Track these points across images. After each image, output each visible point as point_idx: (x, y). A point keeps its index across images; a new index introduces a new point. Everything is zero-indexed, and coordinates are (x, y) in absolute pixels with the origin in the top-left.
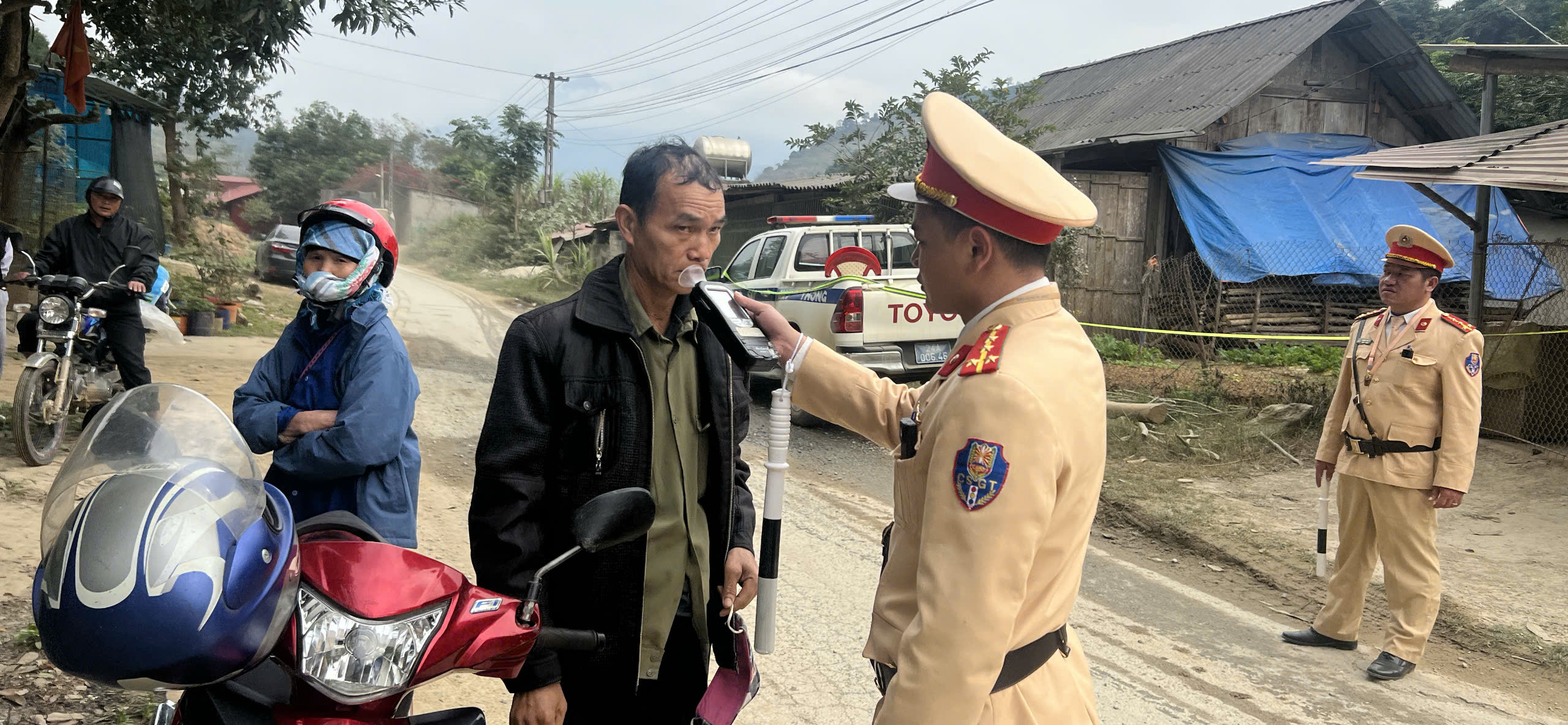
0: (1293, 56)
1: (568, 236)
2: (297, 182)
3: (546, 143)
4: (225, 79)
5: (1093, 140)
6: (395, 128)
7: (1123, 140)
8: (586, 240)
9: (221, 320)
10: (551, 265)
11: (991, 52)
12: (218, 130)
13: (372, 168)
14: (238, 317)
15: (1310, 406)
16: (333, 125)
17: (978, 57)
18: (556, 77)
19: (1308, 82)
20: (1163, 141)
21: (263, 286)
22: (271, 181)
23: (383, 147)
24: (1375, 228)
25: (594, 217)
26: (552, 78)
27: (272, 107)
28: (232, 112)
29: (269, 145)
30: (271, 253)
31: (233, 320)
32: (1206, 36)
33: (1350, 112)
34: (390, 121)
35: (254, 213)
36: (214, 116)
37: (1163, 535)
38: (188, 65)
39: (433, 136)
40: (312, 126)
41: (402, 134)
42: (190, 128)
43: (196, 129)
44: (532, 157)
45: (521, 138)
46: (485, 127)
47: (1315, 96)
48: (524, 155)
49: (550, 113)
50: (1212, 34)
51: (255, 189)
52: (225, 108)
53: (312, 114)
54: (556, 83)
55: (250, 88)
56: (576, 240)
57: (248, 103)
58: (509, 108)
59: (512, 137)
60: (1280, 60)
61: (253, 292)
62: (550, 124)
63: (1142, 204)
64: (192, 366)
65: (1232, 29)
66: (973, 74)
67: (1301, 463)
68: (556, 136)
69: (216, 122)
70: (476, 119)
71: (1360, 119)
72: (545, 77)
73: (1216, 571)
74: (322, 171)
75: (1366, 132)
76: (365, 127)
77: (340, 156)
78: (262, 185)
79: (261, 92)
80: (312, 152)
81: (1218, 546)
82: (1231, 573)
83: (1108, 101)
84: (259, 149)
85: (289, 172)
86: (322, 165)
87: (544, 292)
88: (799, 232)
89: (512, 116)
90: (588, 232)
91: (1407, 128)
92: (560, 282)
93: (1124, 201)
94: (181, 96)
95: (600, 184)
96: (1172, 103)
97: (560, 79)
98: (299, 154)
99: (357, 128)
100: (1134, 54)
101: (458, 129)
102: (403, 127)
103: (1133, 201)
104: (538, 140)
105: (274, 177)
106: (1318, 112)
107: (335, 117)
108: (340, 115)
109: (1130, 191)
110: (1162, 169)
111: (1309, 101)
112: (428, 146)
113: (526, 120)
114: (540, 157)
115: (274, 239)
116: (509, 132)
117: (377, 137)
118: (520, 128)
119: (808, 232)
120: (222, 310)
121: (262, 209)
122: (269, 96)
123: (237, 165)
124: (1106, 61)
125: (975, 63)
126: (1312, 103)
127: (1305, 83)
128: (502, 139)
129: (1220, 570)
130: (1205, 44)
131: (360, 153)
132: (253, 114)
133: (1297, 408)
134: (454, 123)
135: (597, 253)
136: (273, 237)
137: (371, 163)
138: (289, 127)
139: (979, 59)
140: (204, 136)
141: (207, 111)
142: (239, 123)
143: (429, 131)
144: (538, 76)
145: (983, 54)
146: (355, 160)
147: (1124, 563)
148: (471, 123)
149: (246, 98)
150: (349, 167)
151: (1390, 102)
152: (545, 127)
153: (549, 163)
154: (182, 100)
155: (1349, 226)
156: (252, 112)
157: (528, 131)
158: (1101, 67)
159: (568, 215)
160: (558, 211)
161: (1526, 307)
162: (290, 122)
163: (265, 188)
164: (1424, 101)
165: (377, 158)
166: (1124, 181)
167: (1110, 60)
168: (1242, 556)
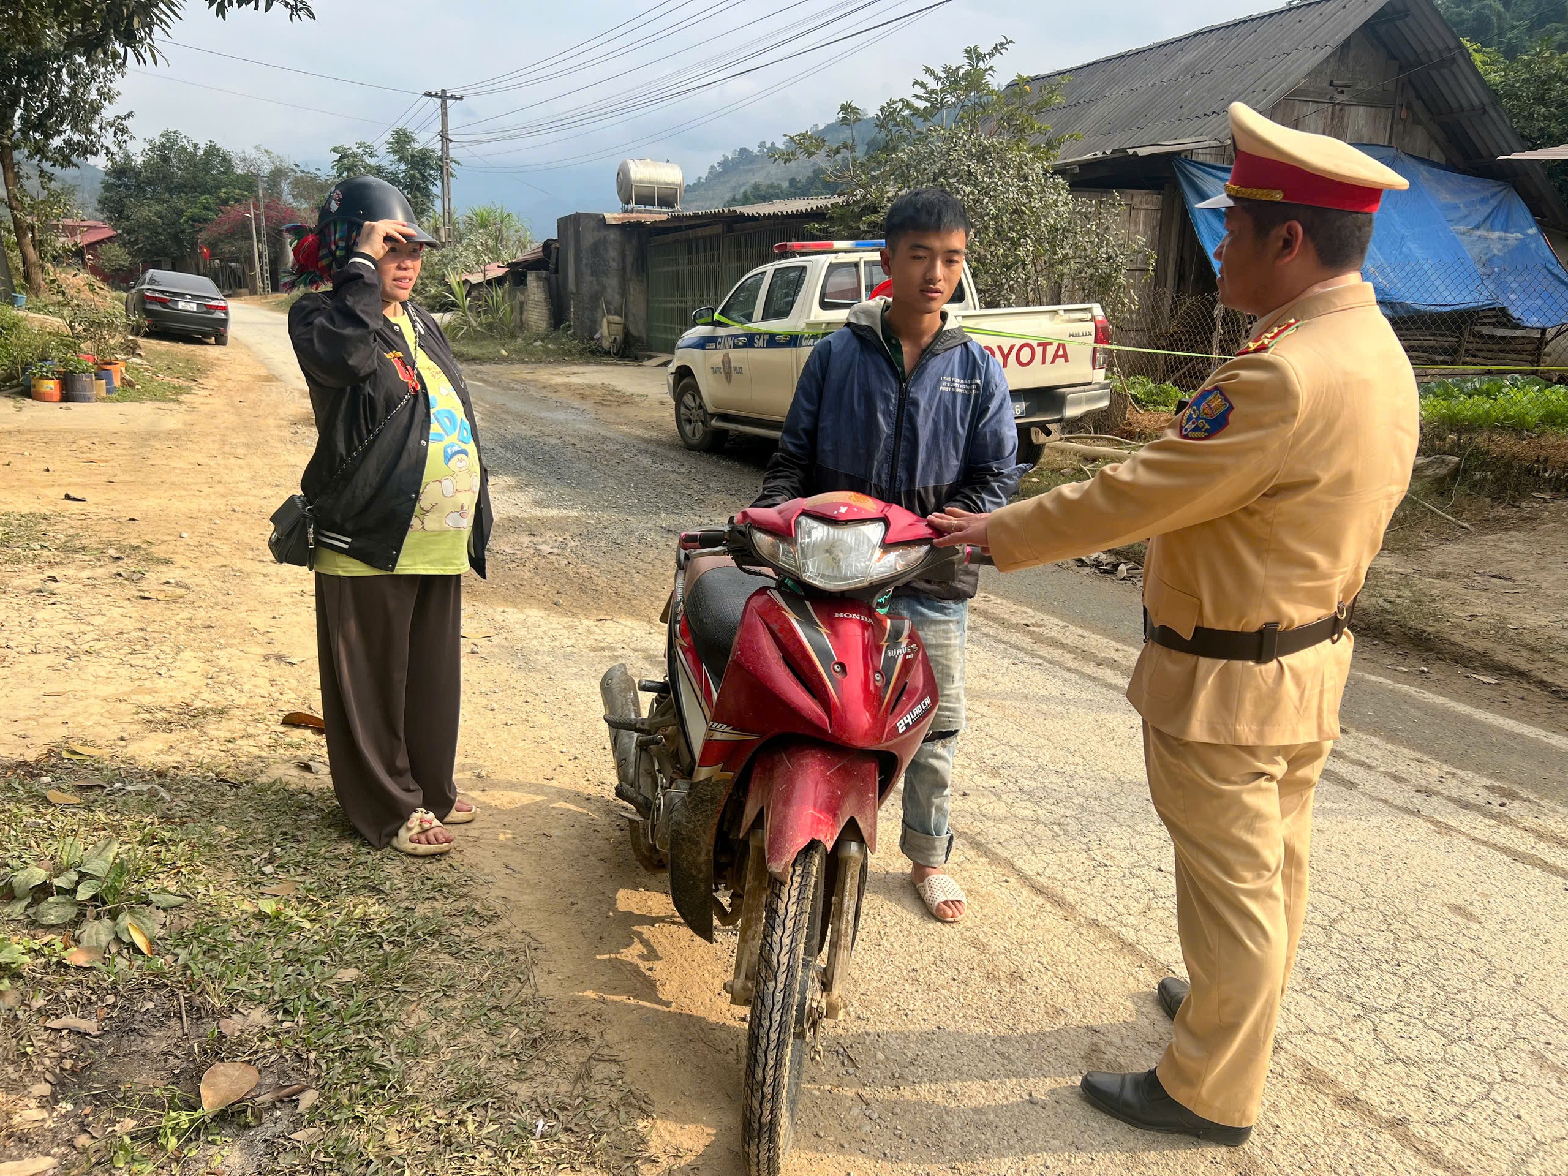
0: (1329, 50)
1: (476, 278)
2: (155, 224)
3: (442, 173)
4: (64, 97)
5: (1108, 152)
6: (259, 162)
7: (1143, 152)
8: (500, 281)
9: (104, 381)
10: (464, 312)
11: (1011, 42)
12: (64, 158)
13: (237, 207)
14: (123, 379)
15: (1457, 459)
16: (188, 157)
17: (996, 48)
18: (448, 95)
19: (1336, 82)
20: (1177, 153)
21: (141, 341)
22: (125, 223)
23: (249, 183)
24: (1404, 249)
25: (506, 256)
26: (443, 97)
27: (124, 131)
28: (76, 137)
29: (119, 183)
30: (144, 303)
31: (117, 383)
32: (1211, 31)
33: (1375, 118)
34: (251, 153)
35: (109, 260)
36: (57, 142)
37: (1388, 634)
38: (19, 81)
39: (303, 172)
40: (165, 159)
41: (267, 169)
42: (30, 157)
43: (38, 157)
44: (427, 188)
45: (413, 168)
46: (371, 155)
47: (1341, 98)
48: (418, 188)
49: (444, 137)
50: (1219, 29)
51: (109, 233)
52: (68, 132)
53: (163, 145)
54: (449, 102)
55: (95, 110)
56: (489, 283)
57: (95, 127)
58: (396, 133)
59: (403, 167)
60: (1313, 55)
61: (131, 349)
62: (445, 150)
63: (1154, 228)
64: (82, 442)
65: (1244, 22)
66: (986, 70)
67: (1472, 529)
68: (453, 165)
69: (59, 150)
70: (360, 145)
71: (1385, 128)
72: (436, 95)
73: (1490, 684)
74: (182, 211)
75: (1390, 141)
76: (225, 160)
77: (202, 194)
78: (114, 228)
79: (109, 112)
80: (170, 191)
81: (1480, 650)
82: (1510, 685)
83: (1100, 110)
84: (107, 187)
85: (145, 213)
86: (181, 205)
87: (458, 341)
88: (825, 260)
89: (401, 140)
90: (501, 272)
91: (1432, 137)
92: (475, 331)
93: (1136, 224)
94: (16, 118)
95: (498, 220)
96: (1183, 110)
97: (452, 97)
98: (154, 191)
99: (216, 161)
100: (1122, 56)
101: (341, 158)
102: (268, 161)
103: (1145, 224)
104: (432, 169)
105: (128, 218)
106: (1342, 120)
107: (190, 149)
108: (195, 146)
109: (1143, 212)
110: (1177, 187)
111: (1335, 105)
112: (297, 183)
113: (416, 146)
114: (436, 190)
115: (145, 287)
116: (400, 160)
117: (239, 171)
118: (413, 156)
119: (834, 261)
120: (102, 371)
121: (119, 256)
122: (118, 117)
123: (83, 206)
124: (1088, 65)
125: (991, 55)
126: (1338, 108)
127: (1331, 84)
128: (393, 168)
129: (1494, 682)
130: (1213, 41)
131: (224, 190)
132: (102, 140)
133: (1443, 461)
134: (335, 150)
135: (512, 297)
136: (143, 283)
137: (237, 201)
138: (139, 160)
139: (996, 50)
140: (46, 165)
141: (48, 137)
142: (87, 150)
143: (297, 165)
144: (428, 94)
145: (1002, 44)
146: (219, 198)
147: (1373, 678)
148: (355, 150)
149: (92, 119)
150: (213, 206)
151: (1417, 105)
152: (440, 154)
153: (446, 196)
154: (17, 124)
155: (1379, 249)
156: (100, 137)
157: (422, 160)
158: (1083, 73)
159: (476, 252)
160: (466, 249)
161: (1548, 336)
162: (139, 154)
163: (120, 231)
164: (1455, 105)
165: (244, 196)
166: (1136, 201)
167: (1092, 64)
168: (1520, 663)
